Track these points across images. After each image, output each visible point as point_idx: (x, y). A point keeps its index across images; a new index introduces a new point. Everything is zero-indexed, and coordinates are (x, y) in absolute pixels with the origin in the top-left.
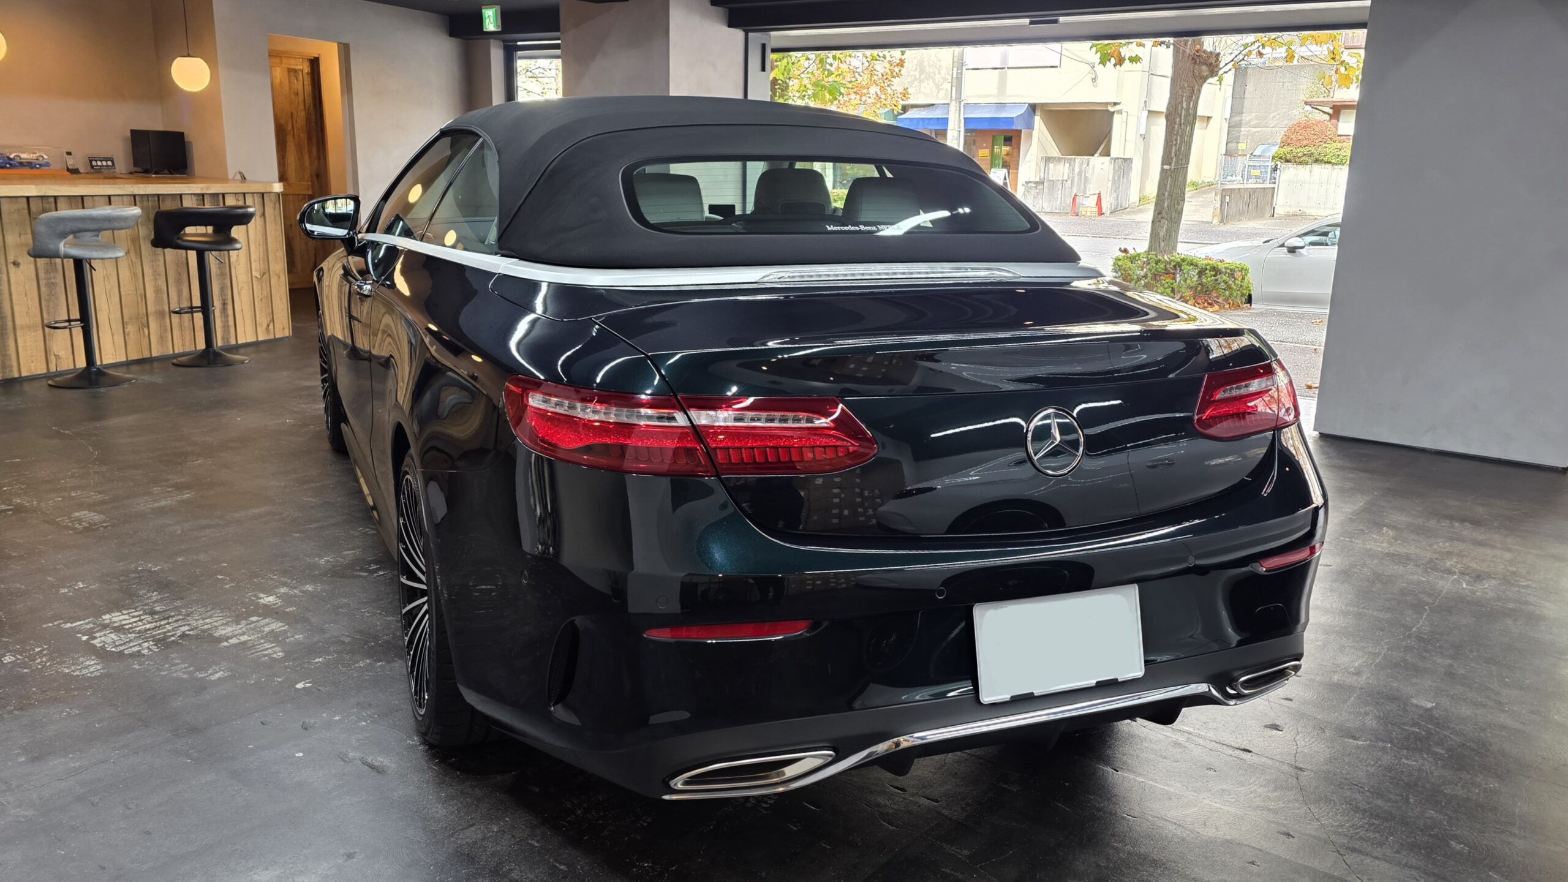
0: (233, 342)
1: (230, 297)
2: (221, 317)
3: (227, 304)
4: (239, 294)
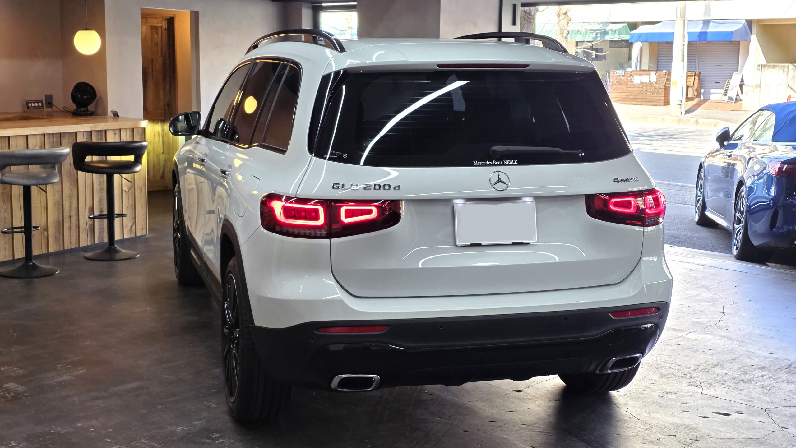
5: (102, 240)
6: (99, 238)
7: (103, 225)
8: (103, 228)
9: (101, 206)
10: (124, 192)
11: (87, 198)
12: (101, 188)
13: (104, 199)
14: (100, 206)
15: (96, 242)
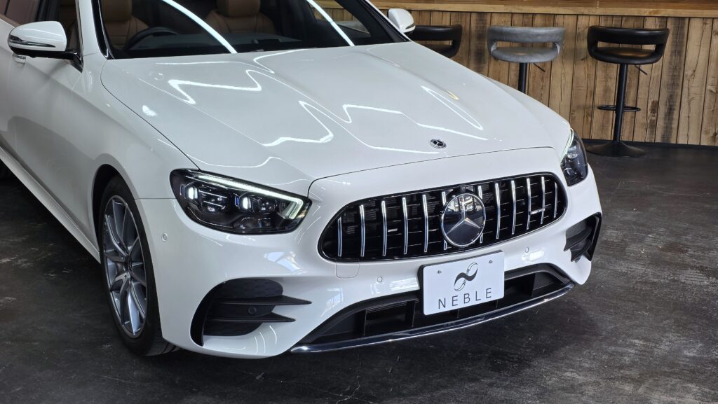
0: (673, 142)
1: (678, 104)
2: (665, 119)
3: (674, 109)
4: (689, 103)
5: (668, 139)
6: (663, 137)
7: (671, 124)
8: (671, 128)
9: (672, 103)
10: (708, 93)
11: (651, 91)
12: (674, 83)
13: (677, 95)
14: (669, 102)
15: (658, 140)
